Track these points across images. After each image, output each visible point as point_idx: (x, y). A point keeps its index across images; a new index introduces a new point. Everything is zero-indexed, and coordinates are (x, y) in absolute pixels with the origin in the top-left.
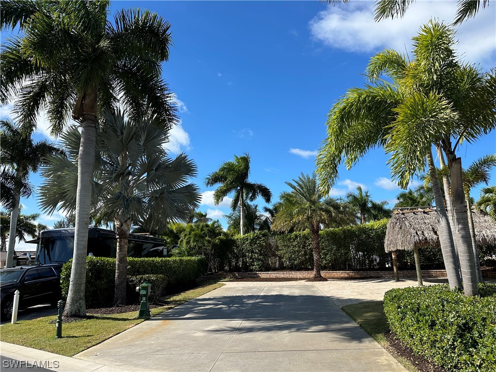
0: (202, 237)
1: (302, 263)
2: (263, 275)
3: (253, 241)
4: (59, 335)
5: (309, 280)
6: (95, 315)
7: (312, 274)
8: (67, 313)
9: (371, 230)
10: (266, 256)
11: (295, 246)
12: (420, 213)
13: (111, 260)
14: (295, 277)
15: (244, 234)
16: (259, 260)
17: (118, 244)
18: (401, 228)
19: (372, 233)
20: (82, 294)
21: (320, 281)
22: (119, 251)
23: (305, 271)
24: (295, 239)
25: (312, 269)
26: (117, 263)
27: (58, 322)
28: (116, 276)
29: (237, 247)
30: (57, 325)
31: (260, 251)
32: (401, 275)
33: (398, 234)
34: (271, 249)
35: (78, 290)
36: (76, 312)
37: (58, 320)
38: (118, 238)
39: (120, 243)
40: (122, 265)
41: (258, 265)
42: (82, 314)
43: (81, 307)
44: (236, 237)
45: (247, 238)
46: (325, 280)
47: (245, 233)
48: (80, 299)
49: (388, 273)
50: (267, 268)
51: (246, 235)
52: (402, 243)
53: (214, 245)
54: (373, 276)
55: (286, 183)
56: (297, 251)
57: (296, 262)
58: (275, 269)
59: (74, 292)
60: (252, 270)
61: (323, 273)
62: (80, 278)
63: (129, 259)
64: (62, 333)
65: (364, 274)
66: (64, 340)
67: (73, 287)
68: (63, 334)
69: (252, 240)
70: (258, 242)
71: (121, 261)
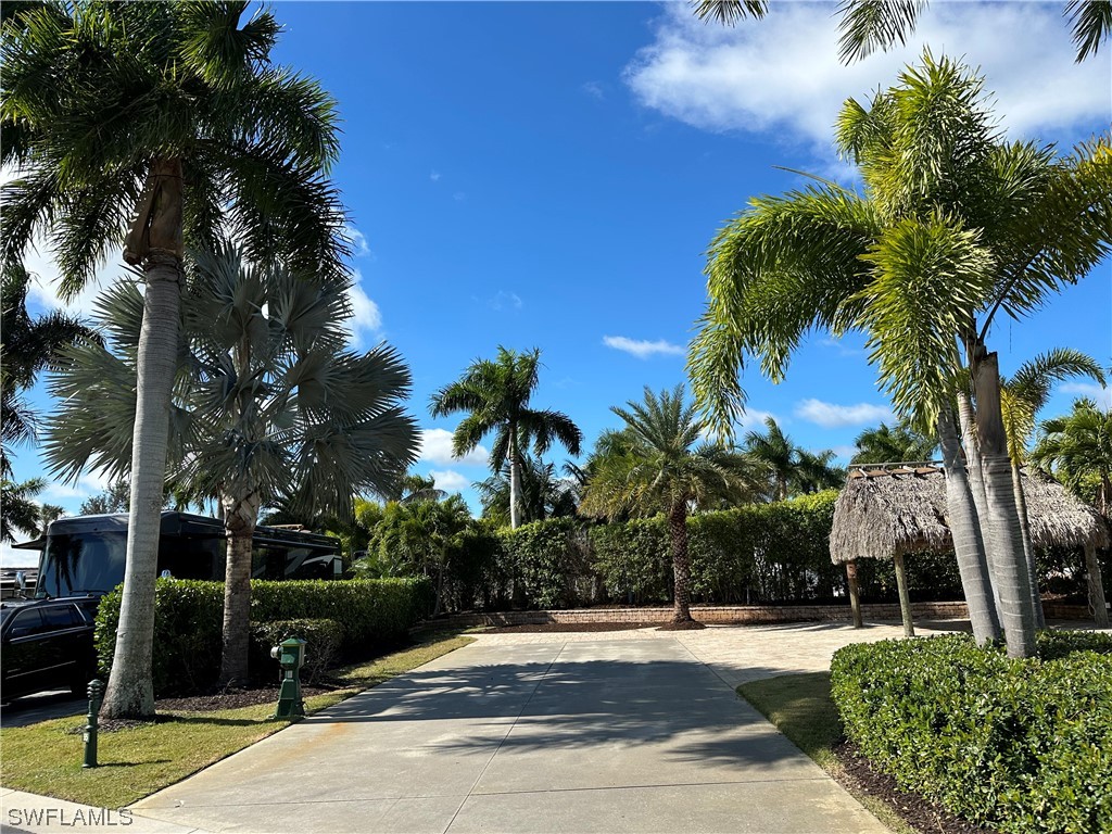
0: (423, 532)
1: (648, 589)
2: (562, 617)
3: (539, 541)
4: (91, 761)
5: (664, 626)
6: (175, 713)
7: (671, 614)
8: (110, 710)
9: (799, 513)
10: (567, 573)
11: (632, 552)
12: (906, 476)
13: (212, 585)
14: (633, 619)
15: (519, 524)
16: (552, 583)
17: (229, 549)
18: (865, 509)
19: (802, 520)
20: (146, 666)
21: (688, 629)
22: (233, 567)
23: (655, 606)
24: (634, 534)
25: (671, 603)
26: (227, 592)
27: (88, 730)
28: (225, 624)
29: (503, 554)
30: (86, 737)
31: (554, 563)
32: (868, 614)
33: (859, 523)
34: (579, 560)
35: (135, 655)
36: (130, 707)
37: (88, 727)
38: (229, 536)
39: (233, 546)
40: (238, 597)
41: (550, 595)
42: (145, 712)
43: (143, 696)
44: (500, 532)
45: (526, 535)
46: (700, 626)
47: (521, 521)
48: (141, 676)
49: (837, 610)
50: (571, 602)
51: (524, 527)
52: (868, 544)
53: (451, 552)
54: (804, 616)
55: (613, 409)
56: (638, 563)
57: (634, 587)
58: (587, 604)
59: (127, 662)
60: (536, 607)
61: (695, 612)
62: (142, 629)
63: (255, 583)
64: (98, 755)
65: (786, 612)
66: (102, 772)
67: (125, 648)
68: (101, 757)
69: (537, 538)
70: (549, 542)
71: (235, 588)
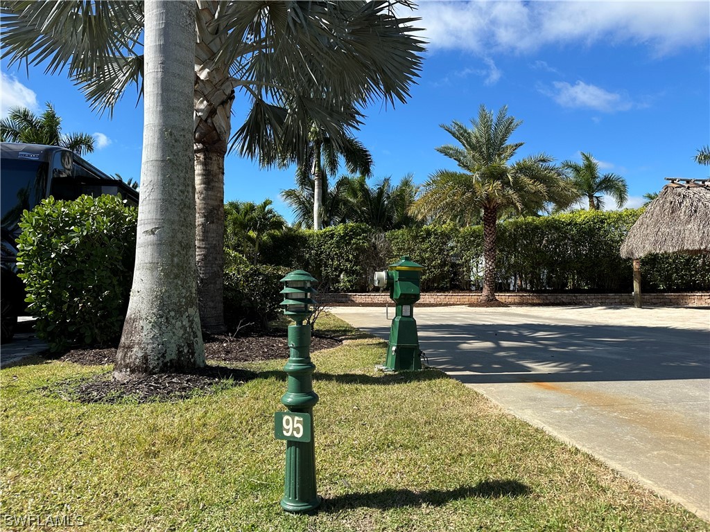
2: (359, 298)
5: (475, 305)
10: (366, 266)
11: (425, 251)
15: (322, 226)
29: (310, 249)
31: (356, 257)
34: (377, 254)
35: (180, 266)
38: (198, 151)
39: (205, 164)
41: (349, 281)
45: (333, 234)
51: (328, 229)
69: (342, 237)
70: (353, 241)
